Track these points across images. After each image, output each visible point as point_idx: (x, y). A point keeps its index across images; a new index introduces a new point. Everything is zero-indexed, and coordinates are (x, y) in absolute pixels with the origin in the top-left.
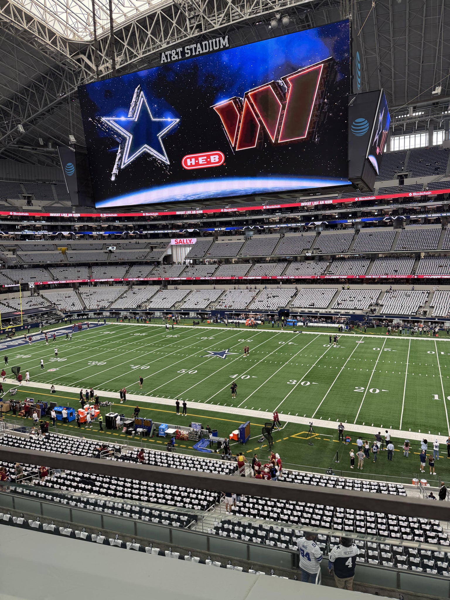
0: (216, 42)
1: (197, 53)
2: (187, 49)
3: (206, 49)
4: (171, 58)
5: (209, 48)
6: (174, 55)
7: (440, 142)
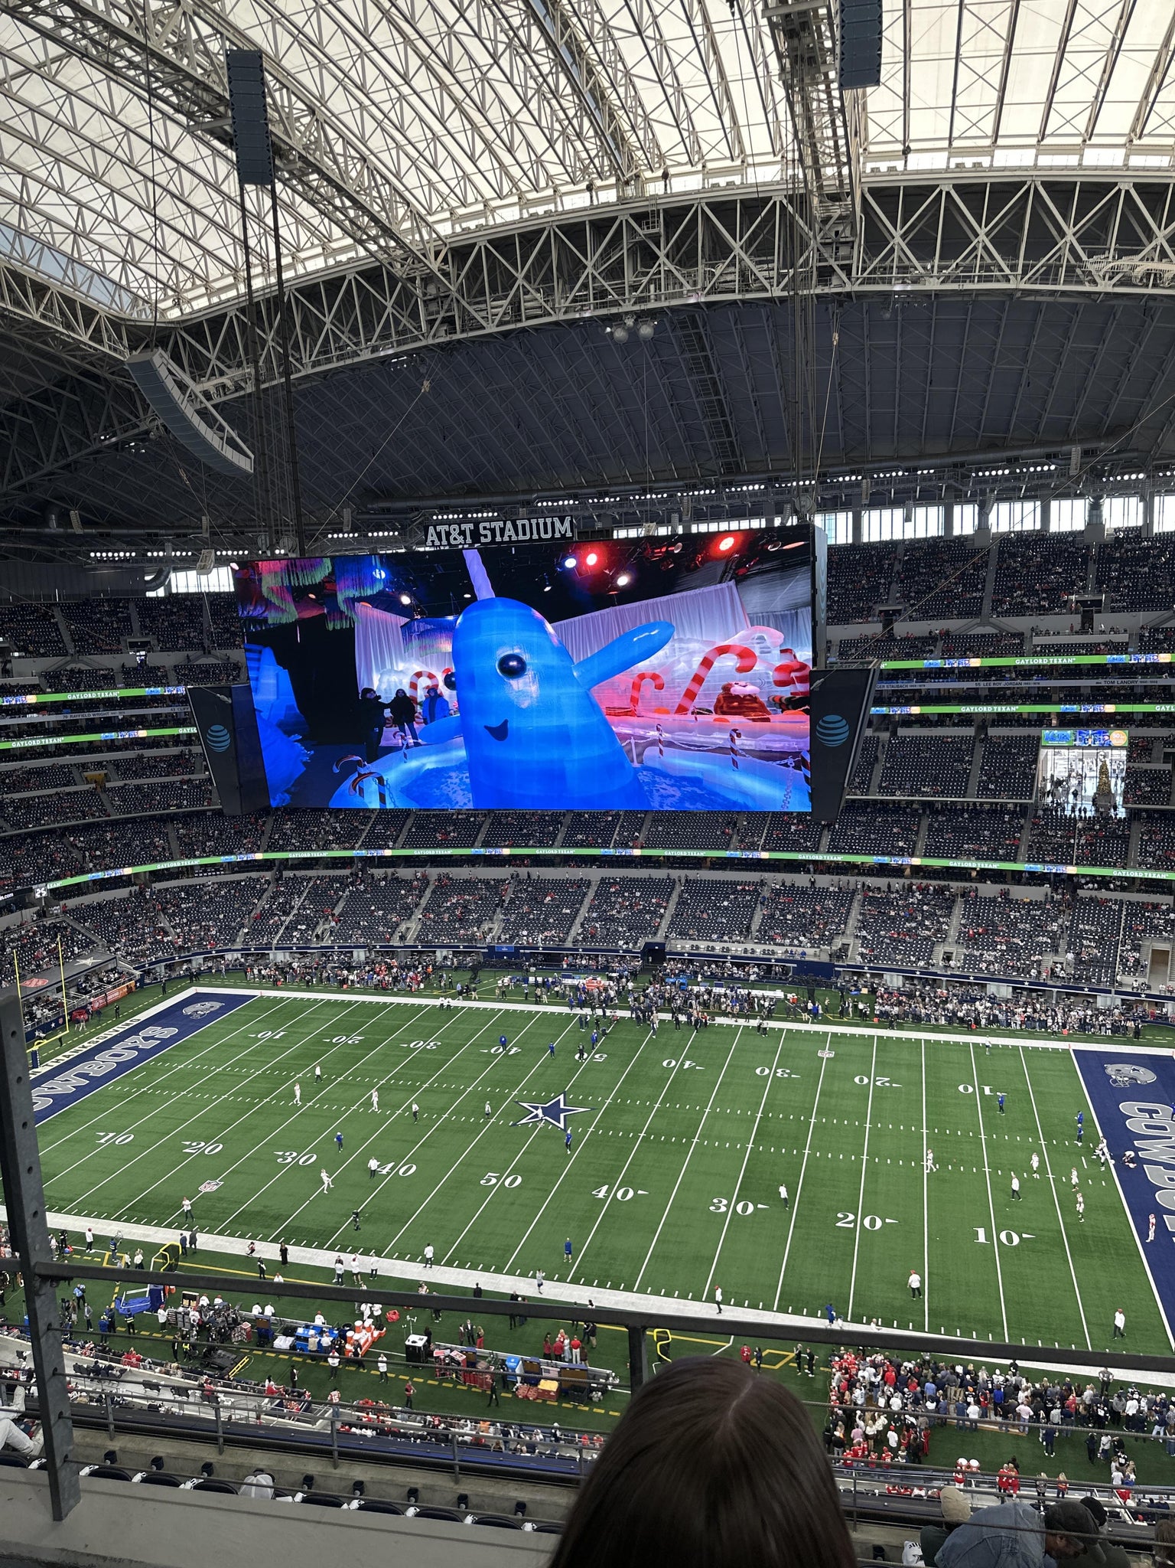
0: (545, 524)
1: (506, 539)
2: (485, 528)
3: (524, 534)
4: (448, 539)
5: (532, 534)
6: (454, 534)
7: (969, 530)
